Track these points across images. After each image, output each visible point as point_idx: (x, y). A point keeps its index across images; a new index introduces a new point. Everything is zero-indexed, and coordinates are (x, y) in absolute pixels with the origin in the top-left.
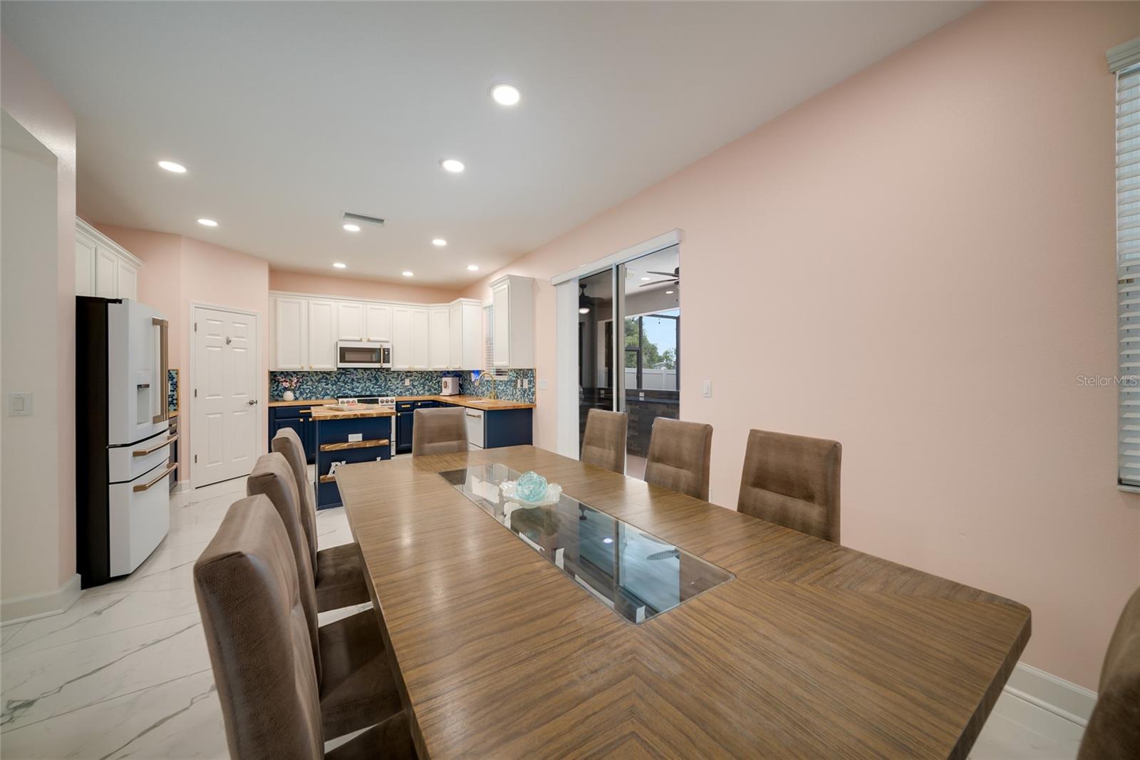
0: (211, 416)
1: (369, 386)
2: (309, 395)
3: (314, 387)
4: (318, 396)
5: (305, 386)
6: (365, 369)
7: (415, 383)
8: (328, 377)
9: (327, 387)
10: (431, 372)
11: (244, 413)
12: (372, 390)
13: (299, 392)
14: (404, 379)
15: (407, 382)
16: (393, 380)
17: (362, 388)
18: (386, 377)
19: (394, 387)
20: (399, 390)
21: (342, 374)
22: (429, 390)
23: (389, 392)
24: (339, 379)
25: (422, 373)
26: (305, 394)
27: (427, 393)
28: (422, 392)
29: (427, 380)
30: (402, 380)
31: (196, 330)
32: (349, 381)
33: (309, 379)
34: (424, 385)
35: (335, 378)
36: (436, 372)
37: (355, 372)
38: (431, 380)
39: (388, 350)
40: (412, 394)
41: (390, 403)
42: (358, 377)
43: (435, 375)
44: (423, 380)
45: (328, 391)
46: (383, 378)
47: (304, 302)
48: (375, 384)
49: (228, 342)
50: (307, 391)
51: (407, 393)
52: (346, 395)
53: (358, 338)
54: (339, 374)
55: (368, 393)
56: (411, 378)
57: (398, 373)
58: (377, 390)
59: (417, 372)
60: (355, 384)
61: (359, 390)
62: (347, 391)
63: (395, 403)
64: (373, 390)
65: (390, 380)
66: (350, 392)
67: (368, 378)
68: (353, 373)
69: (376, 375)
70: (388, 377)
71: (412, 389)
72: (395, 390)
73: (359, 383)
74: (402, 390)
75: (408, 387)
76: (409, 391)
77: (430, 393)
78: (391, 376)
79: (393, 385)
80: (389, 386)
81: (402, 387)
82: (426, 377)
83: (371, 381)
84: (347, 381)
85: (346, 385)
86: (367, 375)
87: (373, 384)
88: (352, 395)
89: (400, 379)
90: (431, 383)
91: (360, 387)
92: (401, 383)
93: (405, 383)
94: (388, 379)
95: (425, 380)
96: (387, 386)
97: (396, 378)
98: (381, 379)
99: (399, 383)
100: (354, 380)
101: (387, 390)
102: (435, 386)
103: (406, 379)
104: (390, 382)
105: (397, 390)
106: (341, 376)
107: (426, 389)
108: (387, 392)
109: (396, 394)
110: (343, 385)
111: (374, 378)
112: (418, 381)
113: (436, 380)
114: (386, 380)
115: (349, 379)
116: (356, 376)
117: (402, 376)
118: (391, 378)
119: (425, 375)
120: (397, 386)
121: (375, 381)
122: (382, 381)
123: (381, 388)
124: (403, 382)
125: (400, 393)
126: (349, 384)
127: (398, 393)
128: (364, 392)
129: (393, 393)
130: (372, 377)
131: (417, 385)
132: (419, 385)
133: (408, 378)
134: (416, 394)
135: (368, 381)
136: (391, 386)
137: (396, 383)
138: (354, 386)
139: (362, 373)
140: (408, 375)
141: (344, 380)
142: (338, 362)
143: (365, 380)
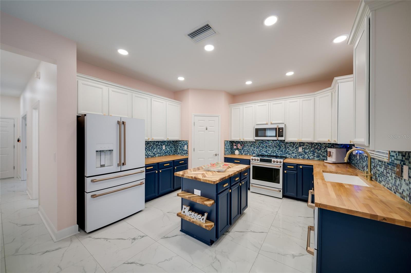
0: (200, 159)
1: (275, 150)
2: (247, 152)
3: (249, 149)
4: (251, 153)
5: (245, 148)
7: (307, 151)
8: (255, 144)
9: (254, 149)
10: (320, 143)
11: (213, 159)
13: (243, 150)
14: (298, 148)
15: (300, 150)
16: (290, 148)
17: (271, 151)
19: (291, 152)
20: (294, 155)
21: (261, 143)
22: (318, 157)
23: (287, 155)
24: (260, 145)
25: (312, 144)
26: (245, 152)
27: (316, 159)
28: (312, 157)
29: (317, 149)
30: (296, 148)
31: (194, 125)
33: (247, 145)
34: (314, 152)
35: (258, 145)
36: (324, 143)
37: (268, 142)
38: (320, 149)
39: (282, 129)
40: (304, 158)
41: (279, 163)
43: (323, 146)
44: (313, 149)
45: (254, 151)
46: (284, 146)
47: (241, 107)
48: (279, 149)
49: (207, 129)
50: (246, 151)
51: (300, 157)
52: (263, 154)
53: (265, 123)
54: (259, 143)
55: (275, 154)
56: (303, 147)
57: (293, 144)
58: (280, 153)
59: (308, 143)
60: (268, 148)
61: (270, 152)
62: (263, 152)
63: (282, 164)
64: (278, 152)
65: (288, 147)
66: (265, 153)
67: (274, 146)
68: (267, 142)
69: (280, 144)
70: (287, 145)
71: (304, 154)
72: (291, 154)
73: (270, 148)
74: (296, 154)
75: (301, 153)
76: (302, 156)
77: (319, 159)
78: (289, 145)
79: (290, 151)
80: (287, 151)
81: (296, 153)
82: (316, 147)
83: (277, 147)
84: (264, 147)
85: (263, 149)
86: (274, 144)
87: (278, 149)
88: (266, 154)
89: (295, 147)
90: (320, 151)
91: (270, 150)
92: (296, 150)
93: (299, 150)
94: (287, 147)
95: (315, 149)
96: (286, 151)
97: (292, 146)
98: (283, 147)
99: (294, 150)
100: (267, 146)
101: (286, 154)
102: (324, 154)
103: (299, 148)
104: (288, 149)
105: (293, 154)
106: (261, 144)
107: (315, 156)
108: (286, 155)
109: (292, 157)
110: (262, 148)
111: (278, 146)
112: (309, 150)
113: (324, 149)
114: (286, 147)
115: (265, 145)
116: (269, 144)
117: (296, 146)
118: (289, 146)
119: (315, 145)
120: (293, 152)
121: (279, 148)
122: (283, 148)
123: (283, 152)
124: (297, 149)
125: (295, 156)
126: (265, 149)
127: (294, 156)
128: (272, 154)
129: (290, 156)
130: (277, 145)
131: (308, 152)
132: (309, 152)
133: (300, 147)
134: (307, 158)
135: (275, 147)
136: (289, 151)
137: (292, 149)
138: (267, 149)
139: (271, 142)
140: (301, 145)
141: (262, 146)
142: (256, 137)
143: (273, 147)
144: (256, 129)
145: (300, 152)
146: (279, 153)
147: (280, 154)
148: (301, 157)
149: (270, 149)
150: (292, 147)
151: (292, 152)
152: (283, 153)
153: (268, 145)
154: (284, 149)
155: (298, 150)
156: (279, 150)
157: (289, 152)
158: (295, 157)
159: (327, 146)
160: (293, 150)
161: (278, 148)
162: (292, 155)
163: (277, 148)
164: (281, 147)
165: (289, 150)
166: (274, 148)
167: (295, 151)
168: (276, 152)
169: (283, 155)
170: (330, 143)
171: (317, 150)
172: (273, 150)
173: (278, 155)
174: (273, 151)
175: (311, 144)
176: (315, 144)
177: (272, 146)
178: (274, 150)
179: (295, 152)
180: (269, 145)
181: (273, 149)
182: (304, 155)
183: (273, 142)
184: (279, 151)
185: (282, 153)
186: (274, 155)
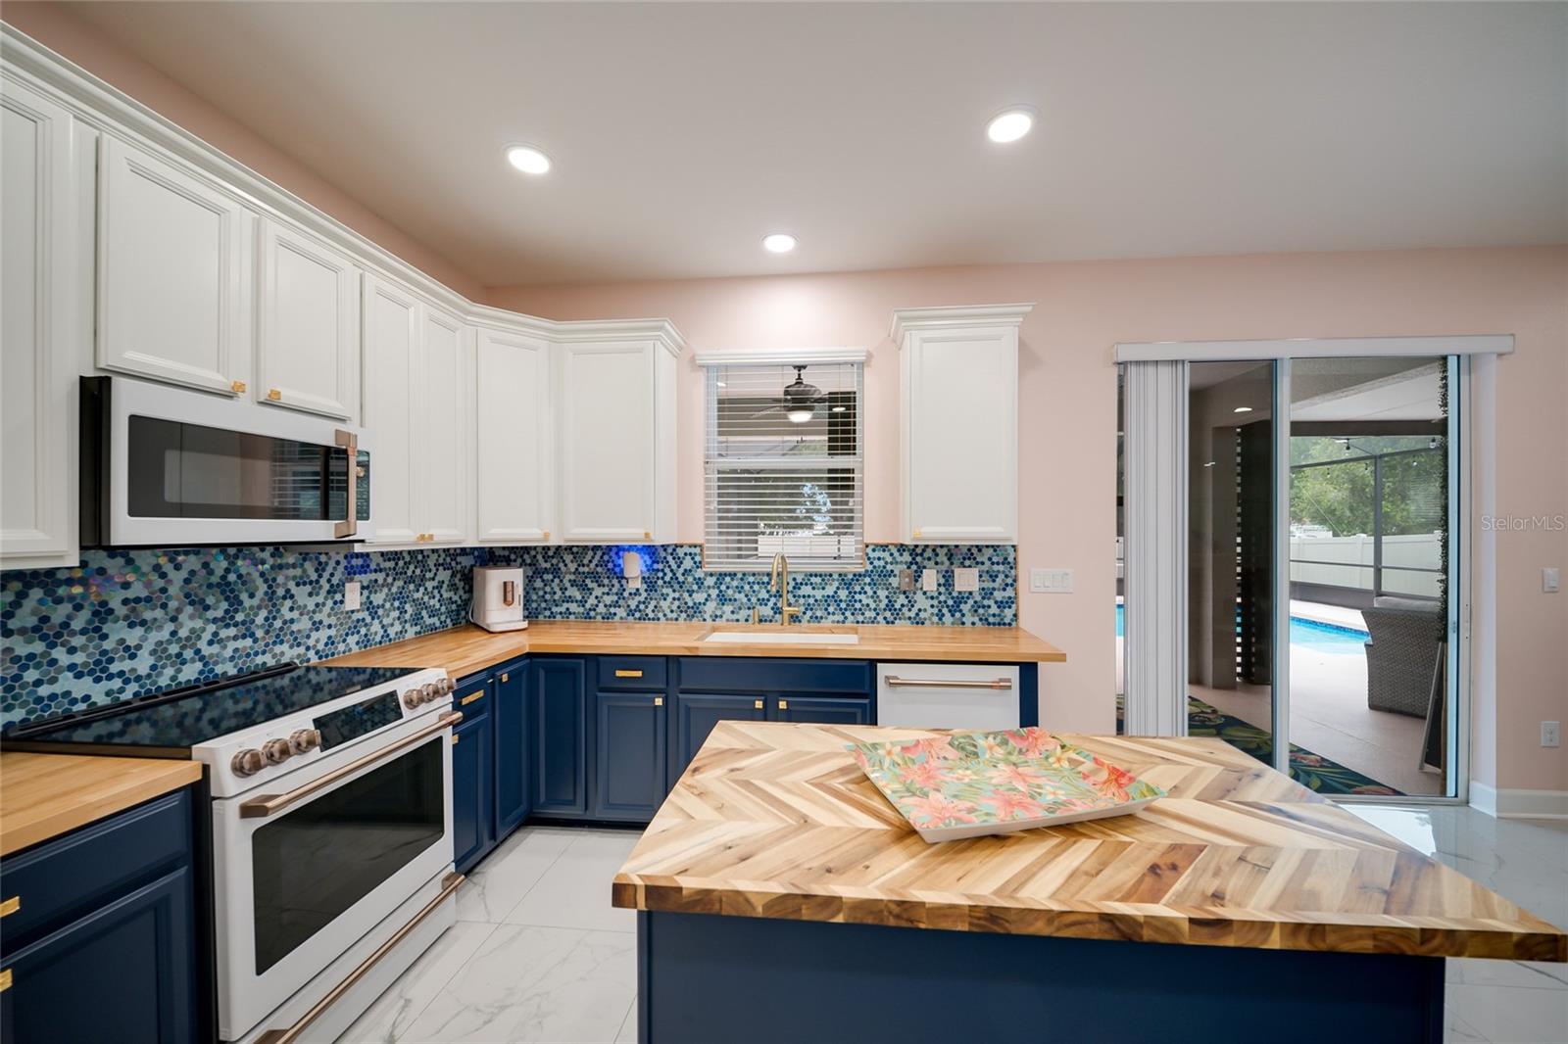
1: (196, 634)
6: (173, 551)
7: (378, 598)
12: (206, 650)
14: (342, 585)
15: (353, 597)
16: (301, 593)
17: (159, 651)
18: (271, 583)
19: (304, 624)
20: (323, 635)
22: (417, 619)
23: (285, 647)
25: (394, 556)
27: (410, 632)
28: (398, 627)
29: (412, 580)
30: (336, 590)
32: (77, 624)
34: (401, 597)
38: (423, 579)
40: (366, 643)
42: (138, 590)
44: (400, 583)
46: (262, 588)
48: (226, 620)
51: (351, 641)
56: (366, 578)
57: (318, 564)
58: (232, 645)
59: (382, 554)
61: (143, 664)
62: (66, 682)
64: (215, 649)
65: (289, 595)
67: (187, 596)
68: (101, 571)
69: (232, 577)
70: (280, 579)
71: (368, 620)
72: (308, 637)
73: (143, 623)
74: (333, 632)
75: (355, 616)
76: (358, 632)
77: (418, 628)
78: (294, 578)
79: (301, 614)
80: (285, 622)
81: (333, 620)
82: (409, 573)
83: (207, 608)
84: (66, 625)
85: (52, 645)
86: (187, 581)
87: (215, 620)
88: (101, 700)
89: (327, 587)
90: (422, 589)
91: (149, 646)
92: (330, 603)
93: (347, 600)
94: (281, 592)
95: (405, 583)
96: (278, 624)
97: (311, 583)
98: (252, 596)
99: (324, 604)
100: (111, 611)
101: (275, 643)
102: (432, 602)
103: (347, 585)
104: (288, 603)
105: (314, 635)
106: (21, 596)
107: (407, 616)
108: (278, 649)
109: (311, 654)
110: (38, 647)
111: (217, 591)
112: (385, 590)
113: (433, 579)
114: (274, 592)
115: (78, 608)
116: (126, 585)
117: (332, 575)
118: (291, 585)
119: (405, 563)
120: (317, 617)
121: (225, 605)
122: (255, 602)
123: (252, 635)
124: (338, 597)
125: (326, 644)
126: (78, 641)
127: (320, 646)
128: (169, 672)
129: (302, 650)
130: (210, 586)
131: (381, 602)
132: (388, 605)
133: (352, 580)
134: (378, 639)
135: (189, 609)
136: (292, 621)
137: (311, 604)
138: (107, 645)
139: (157, 568)
140: (352, 567)
141: (45, 619)
142: (132, 512)
143: (173, 604)
144: (134, 420)
145: (353, 612)
146: (228, 653)
147: (232, 659)
148: (356, 637)
149: (139, 631)
150: (308, 588)
151: (309, 625)
152: (255, 641)
153: (125, 602)
154: (259, 608)
155: (342, 602)
156: (227, 626)
157: (295, 627)
158: (330, 649)
159: (441, 561)
160: (317, 605)
161: (220, 613)
162: (311, 642)
163: (210, 614)
164: (244, 596)
165: (295, 614)
166: (182, 618)
167: (327, 609)
168: (202, 645)
169: (259, 660)
170: (448, 550)
171: (412, 587)
172: (174, 633)
173: (219, 669)
174: (174, 649)
175: (394, 560)
176: (408, 559)
177: (164, 606)
178: (183, 633)
179: (329, 615)
180: (137, 600)
181: (170, 627)
182: (366, 625)
183: (178, 567)
184: (224, 633)
185: (249, 642)
186: (182, 678)
